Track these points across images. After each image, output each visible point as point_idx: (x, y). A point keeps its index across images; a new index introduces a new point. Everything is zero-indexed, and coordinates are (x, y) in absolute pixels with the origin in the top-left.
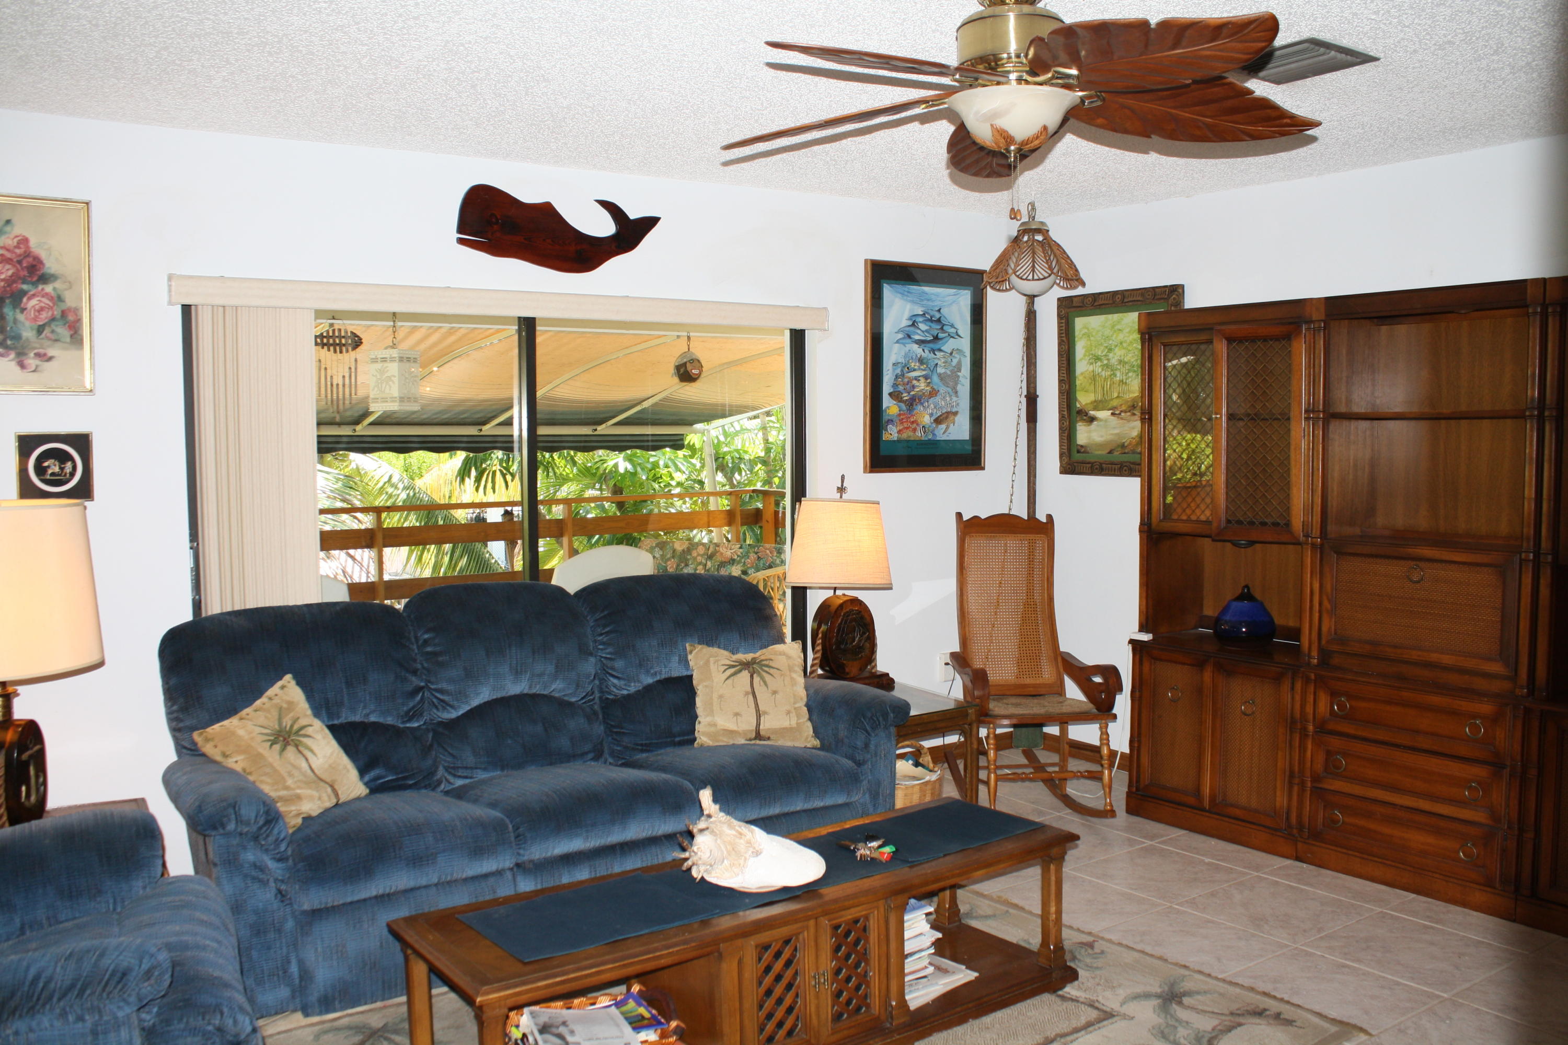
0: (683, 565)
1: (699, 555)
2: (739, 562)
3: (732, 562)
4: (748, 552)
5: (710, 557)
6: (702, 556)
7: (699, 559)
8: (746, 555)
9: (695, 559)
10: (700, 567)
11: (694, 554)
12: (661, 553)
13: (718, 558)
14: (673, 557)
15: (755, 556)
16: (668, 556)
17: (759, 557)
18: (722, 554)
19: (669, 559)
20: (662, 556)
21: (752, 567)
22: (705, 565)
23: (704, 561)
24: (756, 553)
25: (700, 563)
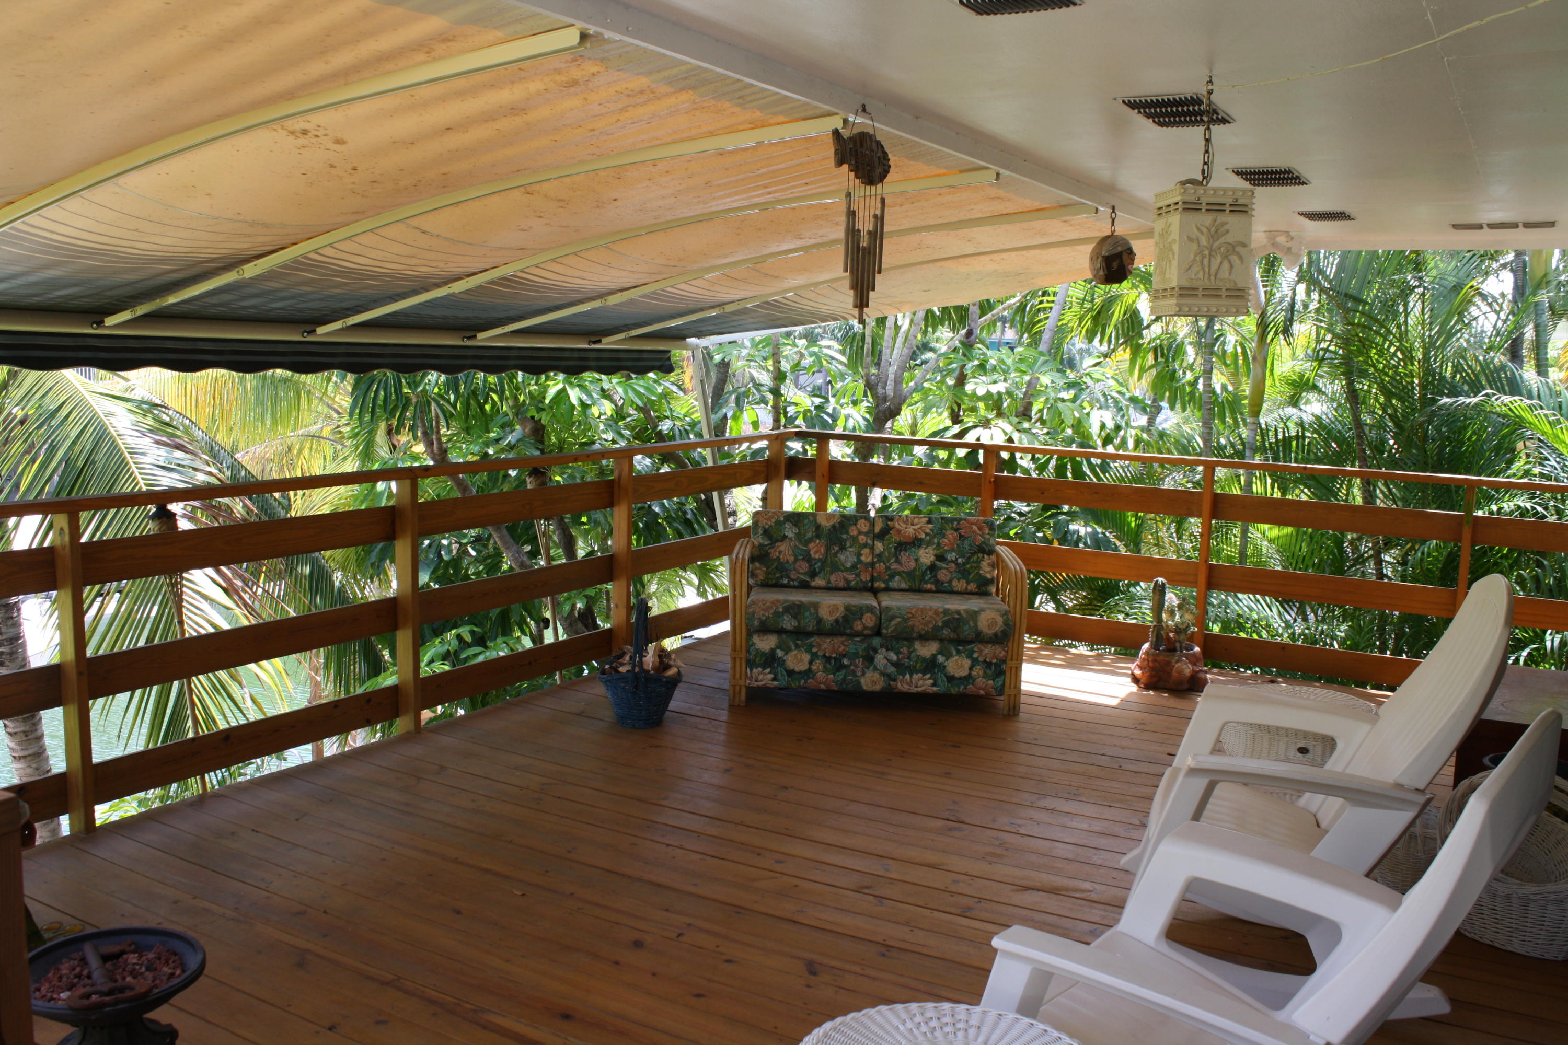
0: (836, 548)
1: (860, 533)
2: (929, 544)
3: (916, 543)
4: (942, 529)
5: (882, 535)
6: (866, 534)
7: (862, 539)
8: (940, 533)
9: (855, 539)
10: (866, 551)
11: (853, 531)
12: (795, 530)
13: (894, 537)
14: (818, 536)
15: (955, 534)
16: (809, 535)
17: (961, 536)
18: (899, 531)
19: (810, 540)
20: (798, 535)
21: (952, 550)
22: (872, 548)
23: (870, 542)
24: (956, 530)
25: (865, 545)
